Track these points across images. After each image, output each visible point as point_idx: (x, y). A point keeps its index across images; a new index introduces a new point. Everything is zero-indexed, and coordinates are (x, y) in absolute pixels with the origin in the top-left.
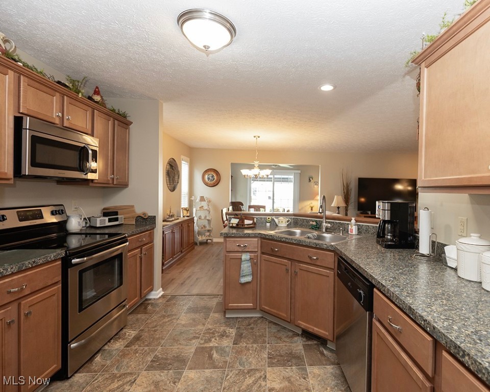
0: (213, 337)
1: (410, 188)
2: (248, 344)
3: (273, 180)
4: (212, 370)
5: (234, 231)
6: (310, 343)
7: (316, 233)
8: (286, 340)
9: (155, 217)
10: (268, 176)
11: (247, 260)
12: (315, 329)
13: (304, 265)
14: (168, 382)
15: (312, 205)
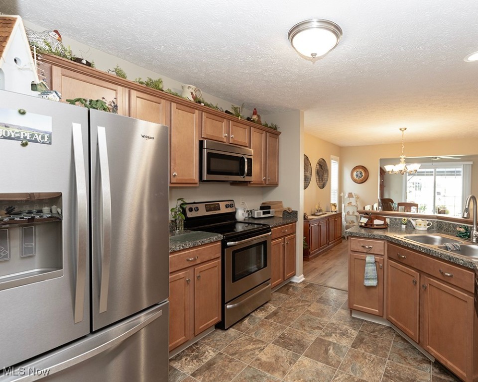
0: (334, 333)
2: (366, 351)
3: (434, 174)
4: (324, 364)
5: (363, 231)
6: (443, 377)
8: (411, 362)
9: (297, 212)
10: (416, 170)
11: (372, 263)
12: (449, 362)
13: (434, 281)
14: (286, 361)
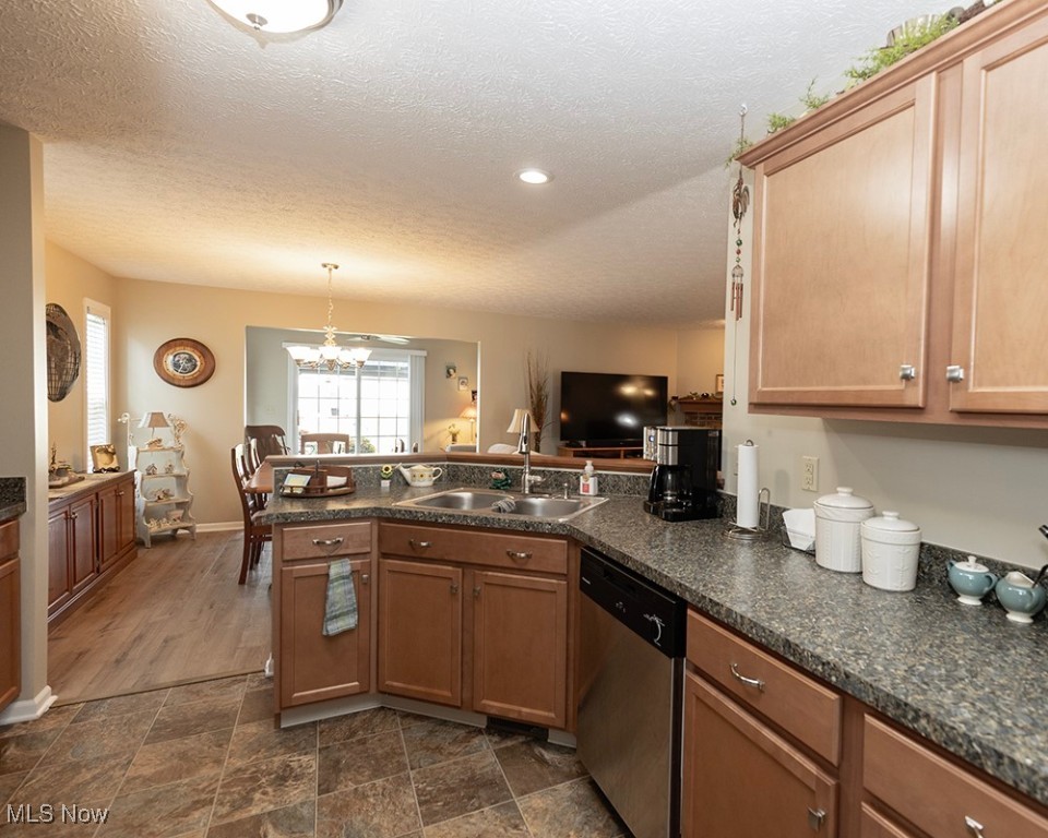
0: (254, 790)
1: (649, 393)
2: (361, 782)
3: (356, 370)
6: (509, 743)
7: (510, 499)
8: (453, 749)
9: (22, 480)
10: (363, 362)
11: (343, 578)
12: (524, 710)
13: (496, 574)
15: (454, 430)
